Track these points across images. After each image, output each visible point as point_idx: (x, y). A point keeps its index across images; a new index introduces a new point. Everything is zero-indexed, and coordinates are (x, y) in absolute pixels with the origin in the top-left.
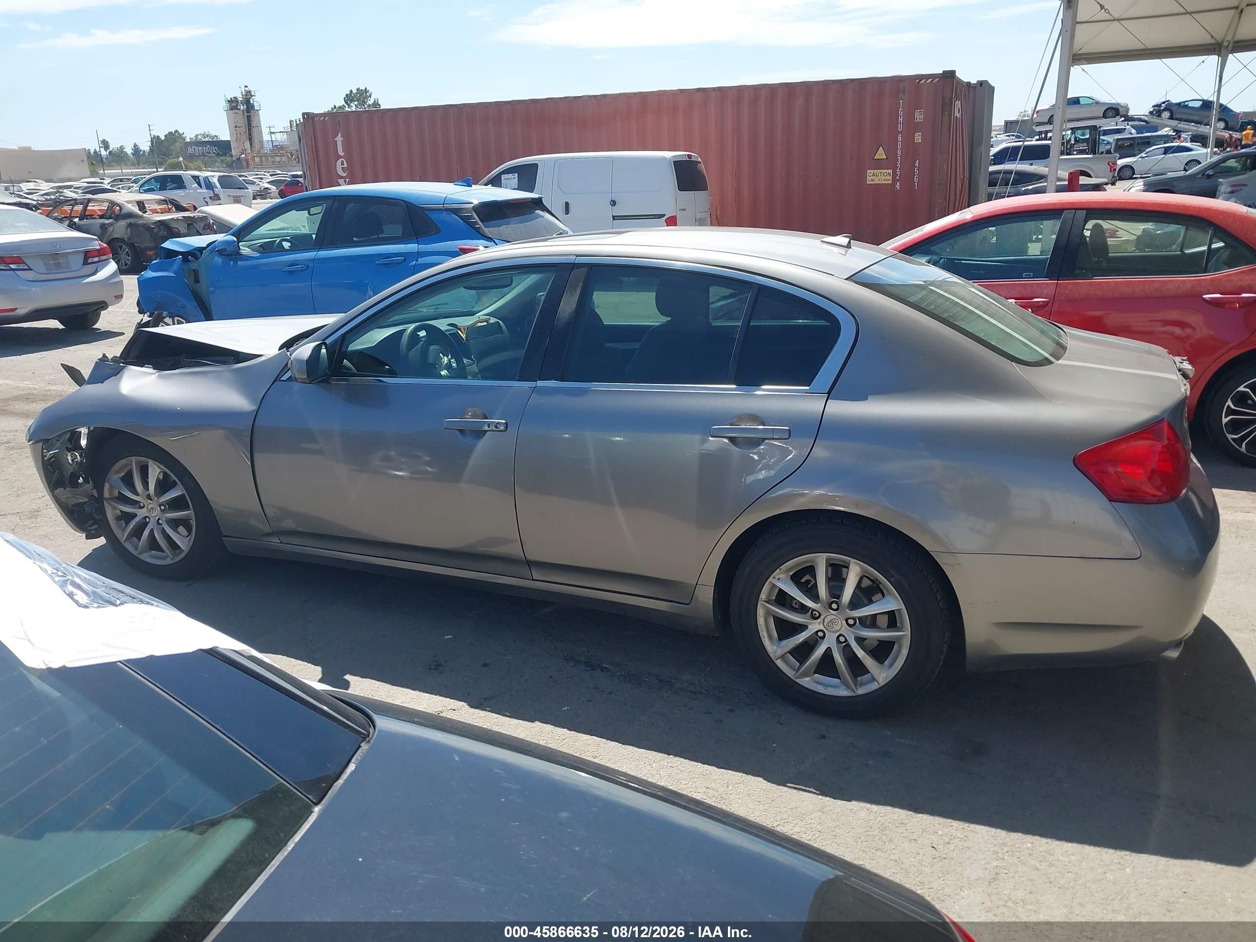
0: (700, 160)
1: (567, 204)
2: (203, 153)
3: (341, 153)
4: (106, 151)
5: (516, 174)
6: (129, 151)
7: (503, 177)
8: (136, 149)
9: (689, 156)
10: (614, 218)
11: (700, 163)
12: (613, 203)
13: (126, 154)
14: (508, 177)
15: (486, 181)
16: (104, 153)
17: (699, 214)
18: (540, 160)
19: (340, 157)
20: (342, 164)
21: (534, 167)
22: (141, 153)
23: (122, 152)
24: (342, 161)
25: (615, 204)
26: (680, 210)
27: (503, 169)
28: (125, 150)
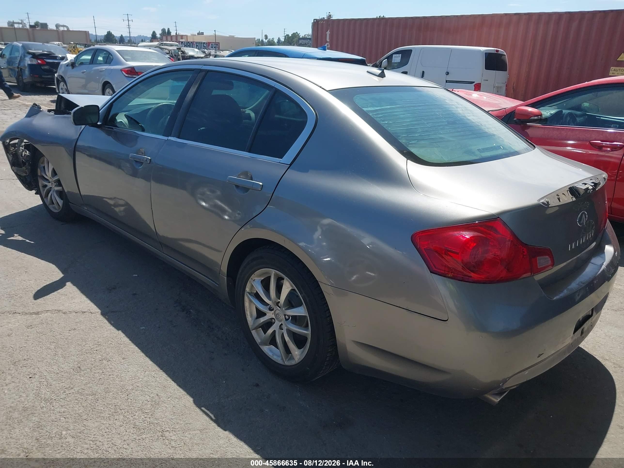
0: (505, 54)
1: (423, 72)
2: (306, 43)
3: (328, 40)
4: (266, 40)
5: (401, 55)
6: (276, 41)
7: (394, 55)
8: (279, 40)
9: (497, 51)
10: (446, 81)
11: (505, 55)
12: (448, 73)
13: (274, 42)
14: (396, 56)
15: (385, 57)
16: (264, 40)
17: (497, 84)
18: (414, 48)
19: (327, 42)
20: (328, 46)
21: (410, 51)
22: (281, 42)
23: (273, 41)
24: (328, 44)
25: (448, 74)
26: (484, 80)
27: (394, 52)
28: (274, 40)
